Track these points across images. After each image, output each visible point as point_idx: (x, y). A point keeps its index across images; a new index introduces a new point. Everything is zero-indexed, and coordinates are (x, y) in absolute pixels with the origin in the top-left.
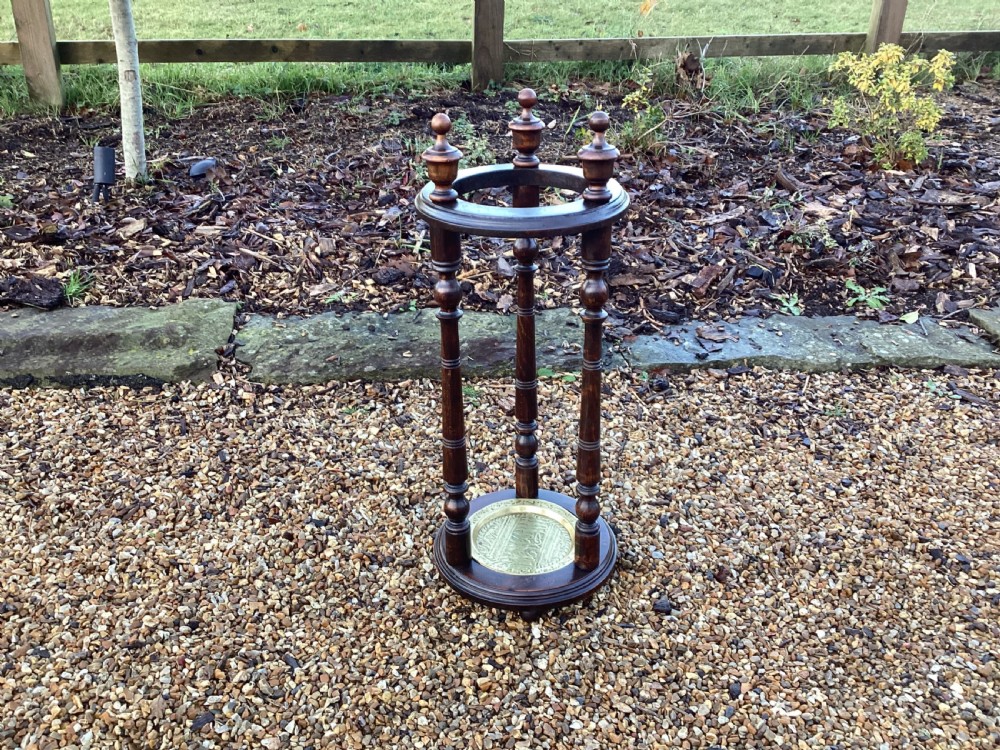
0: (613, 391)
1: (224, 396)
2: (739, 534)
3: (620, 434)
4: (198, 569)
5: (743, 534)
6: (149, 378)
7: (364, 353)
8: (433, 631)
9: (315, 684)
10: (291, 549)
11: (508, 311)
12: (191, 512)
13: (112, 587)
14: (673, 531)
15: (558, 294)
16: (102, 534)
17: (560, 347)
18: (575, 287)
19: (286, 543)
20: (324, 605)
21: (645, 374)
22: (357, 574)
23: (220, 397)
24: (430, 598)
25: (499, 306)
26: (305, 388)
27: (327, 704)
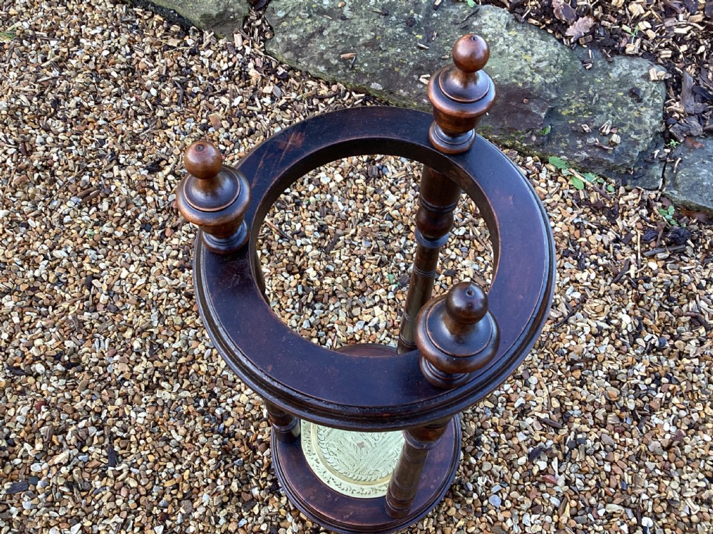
0: (618, 221)
1: (234, 66)
2: (601, 513)
3: (577, 295)
4: (103, 298)
5: (606, 513)
6: (180, 16)
7: (382, 60)
8: (235, 486)
9: (115, 493)
10: (186, 310)
11: (577, 41)
12: (133, 220)
13: (38, 284)
14: (535, 471)
15: (652, 34)
16: (55, 216)
17: (597, 131)
18: (678, 31)
19: (184, 302)
20: (173, 397)
21: (672, 210)
22: (219, 372)
23: (231, 64)
24: (260, 437)
25: (571, 31)
26: (311, 83)
27: (113, 520)
